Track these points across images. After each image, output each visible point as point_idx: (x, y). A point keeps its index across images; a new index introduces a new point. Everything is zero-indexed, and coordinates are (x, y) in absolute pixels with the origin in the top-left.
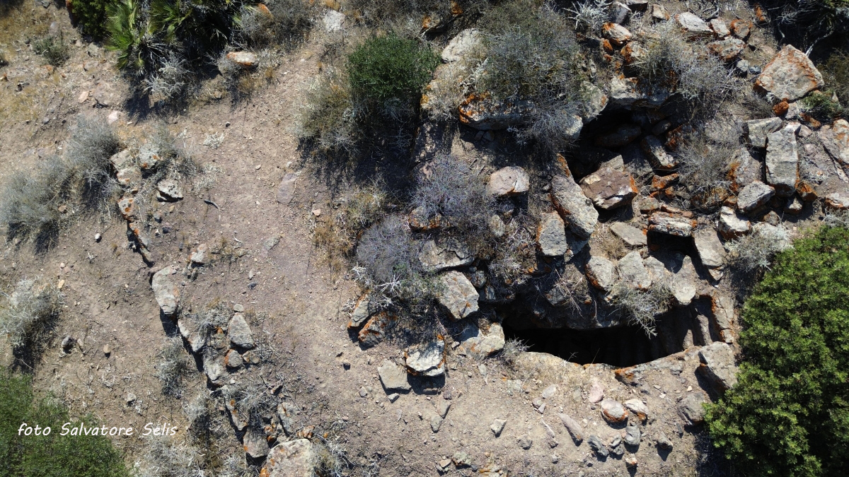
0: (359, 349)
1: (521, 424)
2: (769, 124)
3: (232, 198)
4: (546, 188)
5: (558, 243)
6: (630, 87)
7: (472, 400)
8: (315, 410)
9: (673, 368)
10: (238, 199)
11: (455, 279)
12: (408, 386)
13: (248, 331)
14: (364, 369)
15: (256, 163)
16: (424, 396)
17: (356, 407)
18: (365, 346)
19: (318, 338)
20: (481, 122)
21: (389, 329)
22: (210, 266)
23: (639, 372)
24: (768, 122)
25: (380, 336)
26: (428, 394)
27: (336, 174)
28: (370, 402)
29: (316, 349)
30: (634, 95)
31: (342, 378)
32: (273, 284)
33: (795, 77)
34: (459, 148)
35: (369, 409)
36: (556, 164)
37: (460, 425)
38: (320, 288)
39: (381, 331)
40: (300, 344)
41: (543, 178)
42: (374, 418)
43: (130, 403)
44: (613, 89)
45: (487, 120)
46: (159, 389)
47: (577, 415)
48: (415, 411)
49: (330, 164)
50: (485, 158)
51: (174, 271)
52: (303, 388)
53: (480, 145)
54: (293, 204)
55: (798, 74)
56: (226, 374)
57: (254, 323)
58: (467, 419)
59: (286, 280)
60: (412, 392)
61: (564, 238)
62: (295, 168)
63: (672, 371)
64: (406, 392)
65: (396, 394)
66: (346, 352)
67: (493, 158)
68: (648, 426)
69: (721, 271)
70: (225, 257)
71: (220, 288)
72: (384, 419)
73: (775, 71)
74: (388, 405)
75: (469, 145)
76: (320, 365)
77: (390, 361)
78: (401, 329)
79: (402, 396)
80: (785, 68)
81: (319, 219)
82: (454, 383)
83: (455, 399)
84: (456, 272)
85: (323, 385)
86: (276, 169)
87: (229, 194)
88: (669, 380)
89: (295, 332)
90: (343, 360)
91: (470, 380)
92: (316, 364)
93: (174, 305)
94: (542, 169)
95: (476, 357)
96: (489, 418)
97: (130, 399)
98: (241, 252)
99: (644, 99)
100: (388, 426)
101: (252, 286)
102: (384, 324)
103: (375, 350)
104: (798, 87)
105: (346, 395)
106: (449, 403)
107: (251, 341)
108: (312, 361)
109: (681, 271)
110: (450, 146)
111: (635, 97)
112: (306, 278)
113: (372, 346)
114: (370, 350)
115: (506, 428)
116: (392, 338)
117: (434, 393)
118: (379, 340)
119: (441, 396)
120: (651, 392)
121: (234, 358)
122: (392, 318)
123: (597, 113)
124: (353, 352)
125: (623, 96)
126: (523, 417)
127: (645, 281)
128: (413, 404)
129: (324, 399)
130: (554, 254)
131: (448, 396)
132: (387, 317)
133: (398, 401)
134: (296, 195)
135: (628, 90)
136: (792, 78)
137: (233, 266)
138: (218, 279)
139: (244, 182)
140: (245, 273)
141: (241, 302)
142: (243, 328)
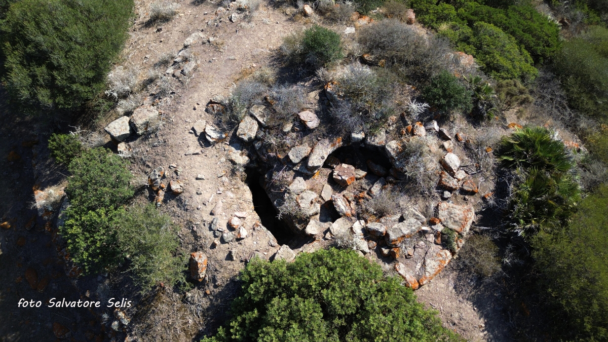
0: (204, 109)
1: (207, 186)
2: (419, 216)
3: (243, 37)
4: (319, 138)
5: (297, 157)
6: (396, 149)
7: (206, 161)
8: (171, 109)
9: (271, 241)
10: (244, 39)
11: (253, 124)
12: (199, 134)
13: (190, 69)
14: (197, 115)
15: (265, 38)
16: (198, 143)
17: (180, 121)
18: (207, 110)
19: (201, 93)
20: (328, 93)
21: (218, 114)
22: (210, 45)
23: (261, 227)
24: (419, 215)
25: (213, 113)
26: (200, 143)
27: (275, 63)
28: (184, 125)
29: (196, 95)
30: (393, 153)
31: (189, 110)
32: (214, 68)
33: (457, 219)
34: (314, 95)
35: (181, 126)
36: (335, 138)
37: (193, 162)
38: (222, 84)
39: (215, 111)
40: (195, 88)
41: (324, 135)
42: (179, 130)
43: (146, 57)
44: (389, 143)
45: (330, 94)
46: (155, 62)
47: (224, 209)
48: (190, 143)
49: (278, 58)
50: (316, 107)
51: (202, 37)
52: (178, 100)
53: (321, 101)
54: (253, 56)
55: (460, 219)
56: (171, 75)
57: (195, 69)
58: (197, 163)
59: (219, 70)
60: (197, 138)
61: (301, 158)
62: (270, 50)
63: (269, 241)
64: (196, 135)
65: (193, 132)
66: (200, 106)
67: (319, 110)
68: (237, 243)
69: (331, 237)
70: (216, 47)
71: (204, 53)
72: (181, 134)
73: (453, 207)
74: (187, 132)
75: (318, 97)
76: (190, 100)
77: (205, 122)
78: (221, 118)
79: (194, 135)
80: (457, 212)
81: (252, 68)
82: (210, 151)
83: (203, 155)
84: (257, 123)
85: (182, 105)
86: (266, 45)
87: (245, 35)
88: (264, 242)
89: (199, 84)
90: (196, 106)
91: (215, 157)
92: (190, 98)
93: (189, 44)
94: (327, 133)
95: (227, 155)
96: (202, 172)
97: (147, 56)
98: (221, 50)
99: (394, 159)
100: (178, 137)
101: (210, 62)
102: (219, 110)
103: (207, 115)
104: (452, 223)
105: (183, 115)
106: (200, 153)
107: (187, 72)
108: (190, 96)
109: (322, 223)
110: (312, 91)
111: (392, 154)
112: (224, 77)
113: (208, 113)
114: (206, 113)
115: (202, 181)
116: (215, 117)
117: (201, 145)
118: (212, 114)
119: (201, 149)
120: (254, 237)
121: (178, 73)
122: (223, 112)
123: (373, 143)
124: (202, 108)
125: (389, 149)
126: (211, 186)
127: (303, 204)
128: (193, 140)
129: (177, 109)
130: (291, 158)
131: (203, 151)
132: (222, 110)
133: (191, 135)
134: (257, 55)
135: (394, 149)
136: (455, 218)
137: (215, 52)
138: (207, 50)
139: (253, 38)
140: (213, 56)
141: (201, 62)
142: (190, 67)
